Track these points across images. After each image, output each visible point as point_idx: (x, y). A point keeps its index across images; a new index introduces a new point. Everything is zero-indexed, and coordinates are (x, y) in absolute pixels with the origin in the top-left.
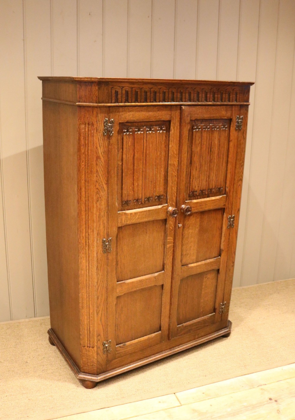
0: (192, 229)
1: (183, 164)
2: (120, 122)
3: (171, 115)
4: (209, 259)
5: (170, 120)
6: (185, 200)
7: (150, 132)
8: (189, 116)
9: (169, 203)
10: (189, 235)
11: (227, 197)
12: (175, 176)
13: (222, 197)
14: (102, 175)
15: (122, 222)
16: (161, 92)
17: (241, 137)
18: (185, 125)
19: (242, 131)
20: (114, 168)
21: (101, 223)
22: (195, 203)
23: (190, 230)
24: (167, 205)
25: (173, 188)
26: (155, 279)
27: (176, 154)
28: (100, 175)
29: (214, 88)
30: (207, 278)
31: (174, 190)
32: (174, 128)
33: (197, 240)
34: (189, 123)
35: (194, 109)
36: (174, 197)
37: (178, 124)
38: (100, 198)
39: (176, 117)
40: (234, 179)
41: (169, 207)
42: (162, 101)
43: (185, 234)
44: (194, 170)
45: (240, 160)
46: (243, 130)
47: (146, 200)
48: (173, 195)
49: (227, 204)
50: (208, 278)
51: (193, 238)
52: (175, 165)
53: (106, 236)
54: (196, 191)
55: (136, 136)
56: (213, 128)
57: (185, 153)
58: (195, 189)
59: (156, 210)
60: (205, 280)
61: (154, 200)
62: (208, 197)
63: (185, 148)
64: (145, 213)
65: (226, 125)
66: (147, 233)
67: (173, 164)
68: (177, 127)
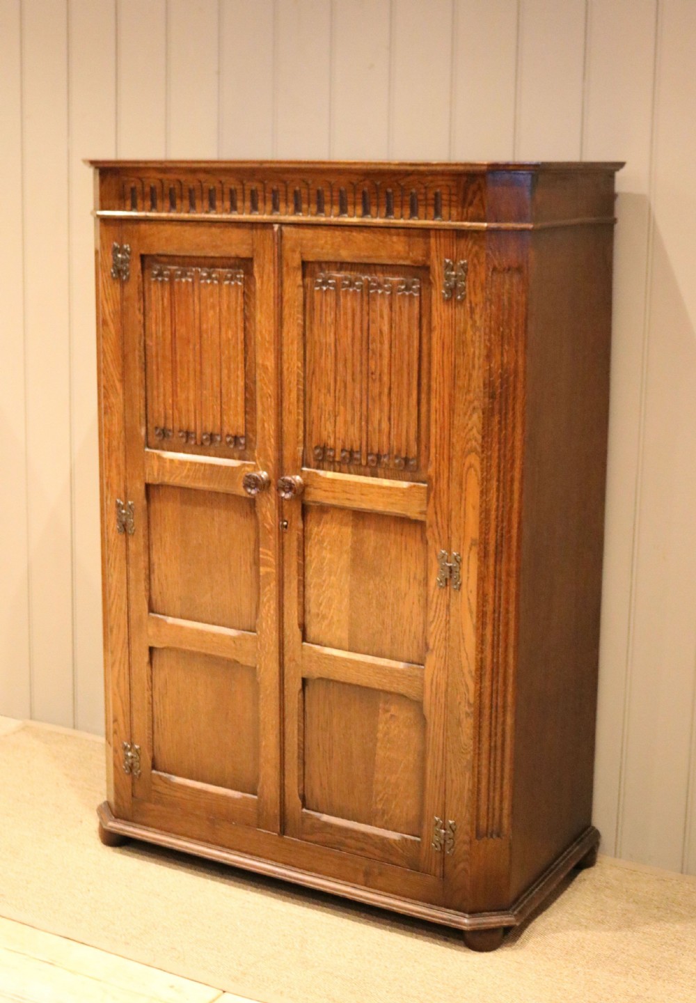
0: (331, 549)
1: (288, 369)
2: (143, 252)
3: (252, 245)
4: (391, 658)
5: (250, 256)
6: (299, 463)
7: (209, 281)
8: (299, 249)
9: (258, 462)
10: (322, 564)
11: (429, 490)
12: (270, 396)
13: (414, 486)
14: (111, 361)
15: (153, 475)
16: (226, 191)
17: (466, 323)
18: (288, 272)
19: (468, 305)
20: (135, 350)
21: (114, 464)
22: (329, 479)
23: (324, 551)
24: (253, 463)
25: (266, 425)
26: (233, 645)
27: (268, 342)
28: (109, 359)
29: (364, 180)
30: (388, 715)
31: (269, 430)
32: (262, 277)
33: (346, 587)
34: (298, 269)
35: (309, 233)
36: (269, 448)
37: (269, 268)
38: (110, 408)
39: (264, 252)
40: (450, 444)
41: (259, 470)
42: (229, 210)
43: (311, 556)
44: (323, 391)
45: (469, 391)
46: (471, 302)
47: (204, 437)
48: (268, 443)
49: (431, 511)
50: (392, 716)
51: (335, 576)
52: (267, 368)
53: (123, 496)
54: (333, 449)
55: (176, 287)
56: (373, 288)
57: (292, 343)
58: (329, 442)
59: (227, 468)
60: (383, 717)
61: (223, 443)
62: (374, 475)
63: (292, 331)
64: (203, 468)
65: (414, 283)
66: (213, 519)
67: (263, 365)
68: (269, 276)
